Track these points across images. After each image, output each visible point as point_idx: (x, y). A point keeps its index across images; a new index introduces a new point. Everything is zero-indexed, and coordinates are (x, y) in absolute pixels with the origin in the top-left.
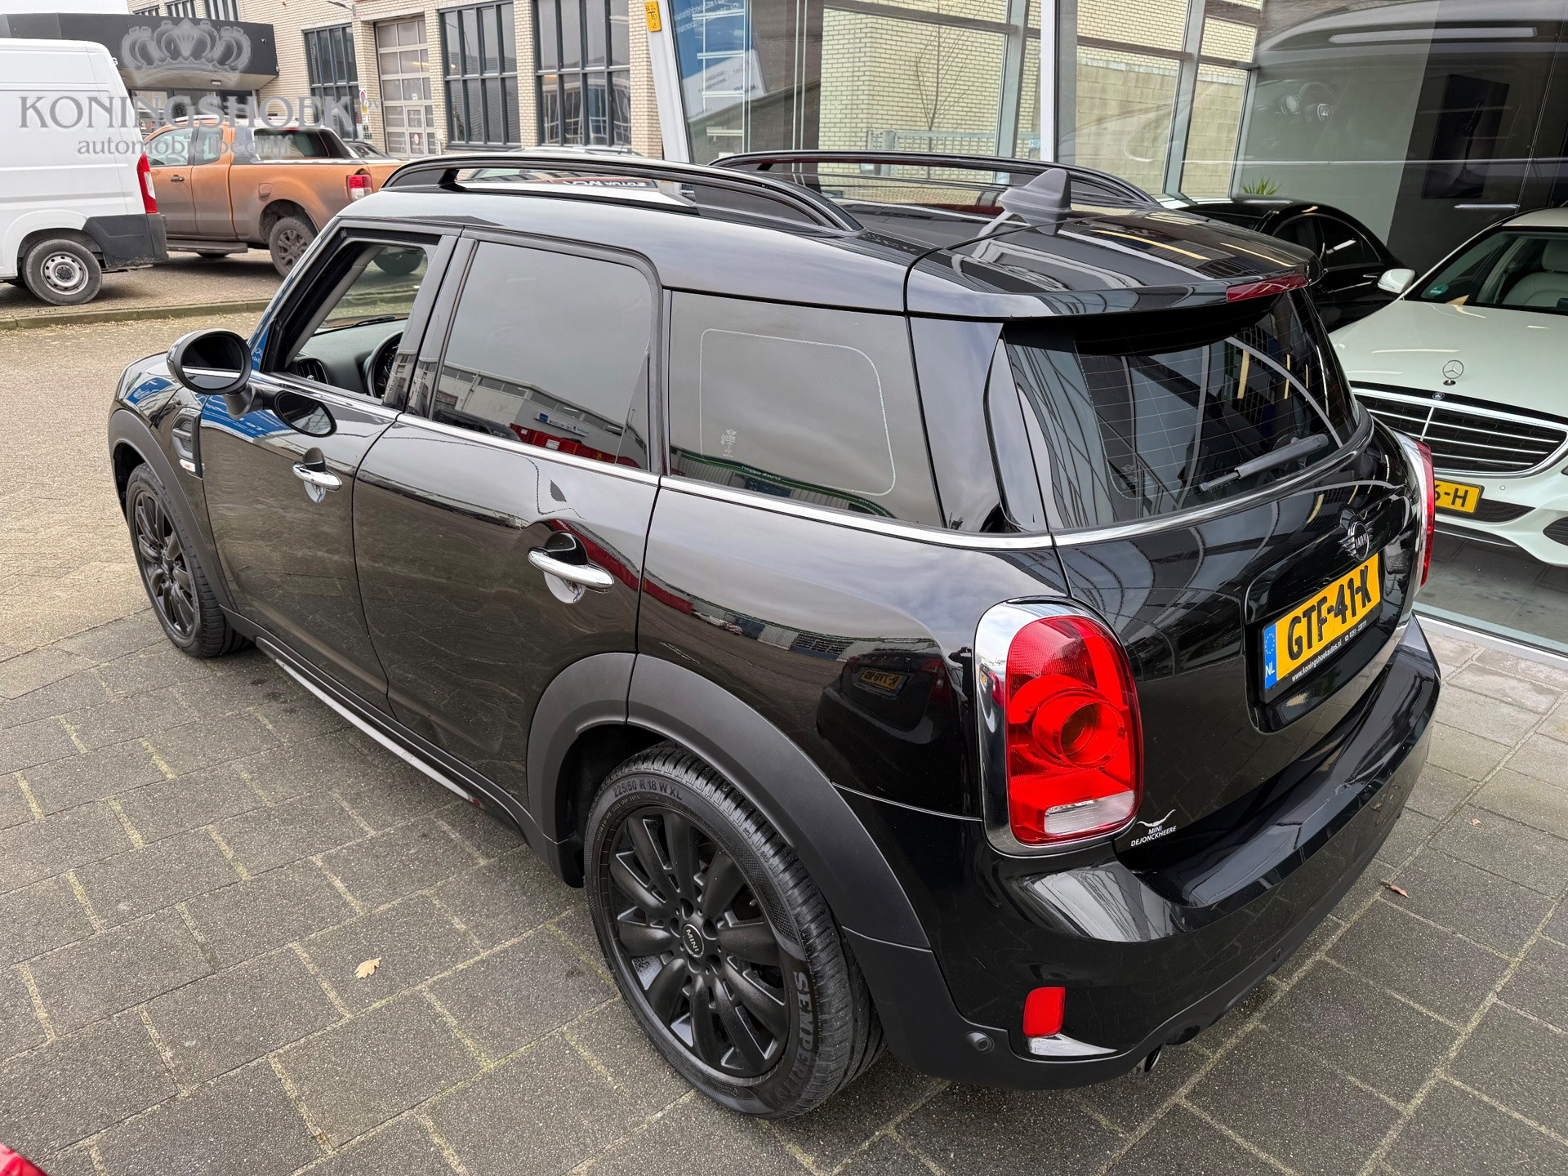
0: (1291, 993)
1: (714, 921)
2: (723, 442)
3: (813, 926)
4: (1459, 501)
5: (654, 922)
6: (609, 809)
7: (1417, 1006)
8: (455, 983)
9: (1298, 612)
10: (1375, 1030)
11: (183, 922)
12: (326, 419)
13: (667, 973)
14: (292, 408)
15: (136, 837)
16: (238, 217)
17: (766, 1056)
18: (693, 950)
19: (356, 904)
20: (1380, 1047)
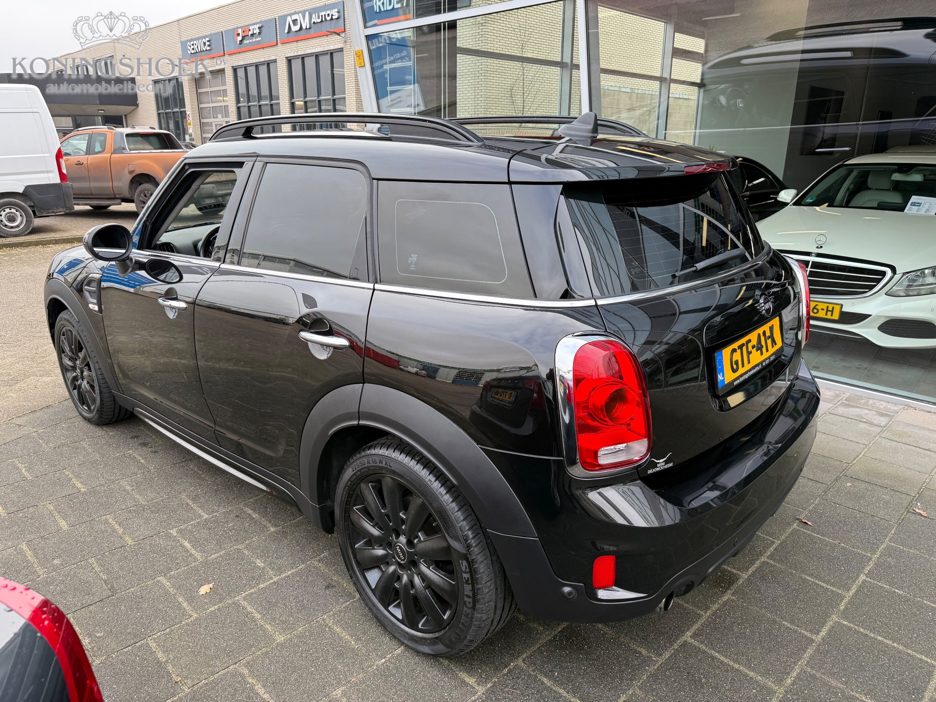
0: (748, 579)
1: (412, 539)
2: (409, 262)
3: (470, 533)
4: (829, 313)
5: (377, 545)
6: (349, 480)
7: (820, 583)
8: (259, 595)
9: (735, 345)
10: (797, 597)
11: (93, 568)
12: (177, 274)
13: (386, 575)
14: (157, 268)
15: (63, 524)
16: (115, 184)
17: (445, 618)
18: (400, 558)
19: (198, 555)
20: (800, 605)
